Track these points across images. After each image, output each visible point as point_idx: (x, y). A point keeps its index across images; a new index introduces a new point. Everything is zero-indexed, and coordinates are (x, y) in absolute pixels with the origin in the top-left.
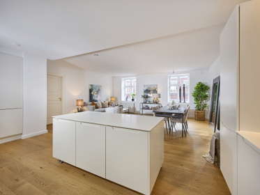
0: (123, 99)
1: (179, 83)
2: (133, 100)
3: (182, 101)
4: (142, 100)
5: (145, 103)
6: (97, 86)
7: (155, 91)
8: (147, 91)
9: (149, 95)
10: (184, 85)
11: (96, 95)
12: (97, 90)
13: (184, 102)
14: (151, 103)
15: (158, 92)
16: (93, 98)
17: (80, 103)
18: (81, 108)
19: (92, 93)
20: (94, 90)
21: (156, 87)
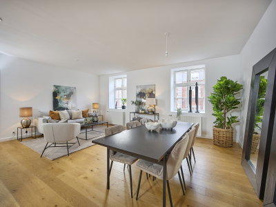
0: (112, 106)
1: (189, 80)
2: (123, 107)
3: (194, 110)
4: (134, 108)
5: (137, 112)
6: (66, 88)
7: (152, 95)
8: (141, 95)
9: (143, 100)
10: (197, 84)
11: (65, 101)
12: (68, 93)
13: (197, 112)
14: (145, 113)
15: (156, 95)
16: (60, 105)
17: (26, 113)
18: (27, 122)
19: (58, 98)
20: (62, 94)
21: (153, 88)
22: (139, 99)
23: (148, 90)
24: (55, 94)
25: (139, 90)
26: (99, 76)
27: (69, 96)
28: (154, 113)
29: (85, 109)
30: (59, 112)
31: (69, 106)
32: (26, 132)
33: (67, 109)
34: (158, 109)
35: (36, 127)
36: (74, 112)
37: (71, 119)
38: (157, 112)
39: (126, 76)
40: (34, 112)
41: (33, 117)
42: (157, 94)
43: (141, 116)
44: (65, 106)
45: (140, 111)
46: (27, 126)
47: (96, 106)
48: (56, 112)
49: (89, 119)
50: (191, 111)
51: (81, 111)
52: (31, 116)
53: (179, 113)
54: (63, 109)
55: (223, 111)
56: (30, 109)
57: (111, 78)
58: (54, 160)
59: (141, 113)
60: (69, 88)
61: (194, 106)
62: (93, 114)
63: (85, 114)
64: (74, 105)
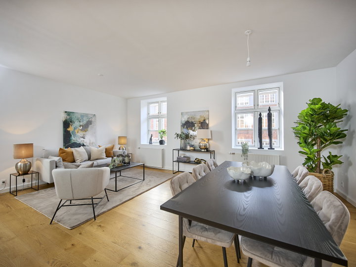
0: (144, 141)
1: (256, 104)
2: (161, 142)
3: (266, 146)
4: (178, 143)
5: (184, 149)
6: (83, 116)
7: (204, 125)
8: (189, 124)
9: (191, 132)
10: (269, 110)
11: (81, 134)
12: (85, 122)
13: (271, 148)
14: (195, 150)
15: (210, 126)
16: (74, 139)
17: (24, 152)
18: (25, 165)
19: (70, 129)
20: (77, 124)
21: (205, 115)
22: (185, 131)
23: (198, 118)
24: (66, 124)
25: (185, 119)
26: (127, 100)
27: (85, 127)
28: (207, 150)
29: (109, 146)
30: (73, 150)
31: (86, 141)
32: (24, 181)
33: (83, 145)
34: (213, 145)
35: (38, 173)
36: (94, 149)
37: (89, 159)
38: (211, 149)
39: (165, 99)
40: (36, 151)
41: (35, 158)
42: (212, 123)
43: (188, 154)
44: (80, 141)
45: (188, 148)
46: (26, 173)
47: (123, 141)
48: (69, 150)
49: (118, 160)
50: (261, 147)
51: (103, 147)
52: (32, 156)
53: (245, 151)
54: (79, 145)
55: (315, 148)
56: (30, 146)
57: (143, 103)
58: (73, 228)
59: (189, 151)
60: (87, 115)
61: (266, 140)
62: (121, 152)
63: (109, 153)
64: (93, 140)
